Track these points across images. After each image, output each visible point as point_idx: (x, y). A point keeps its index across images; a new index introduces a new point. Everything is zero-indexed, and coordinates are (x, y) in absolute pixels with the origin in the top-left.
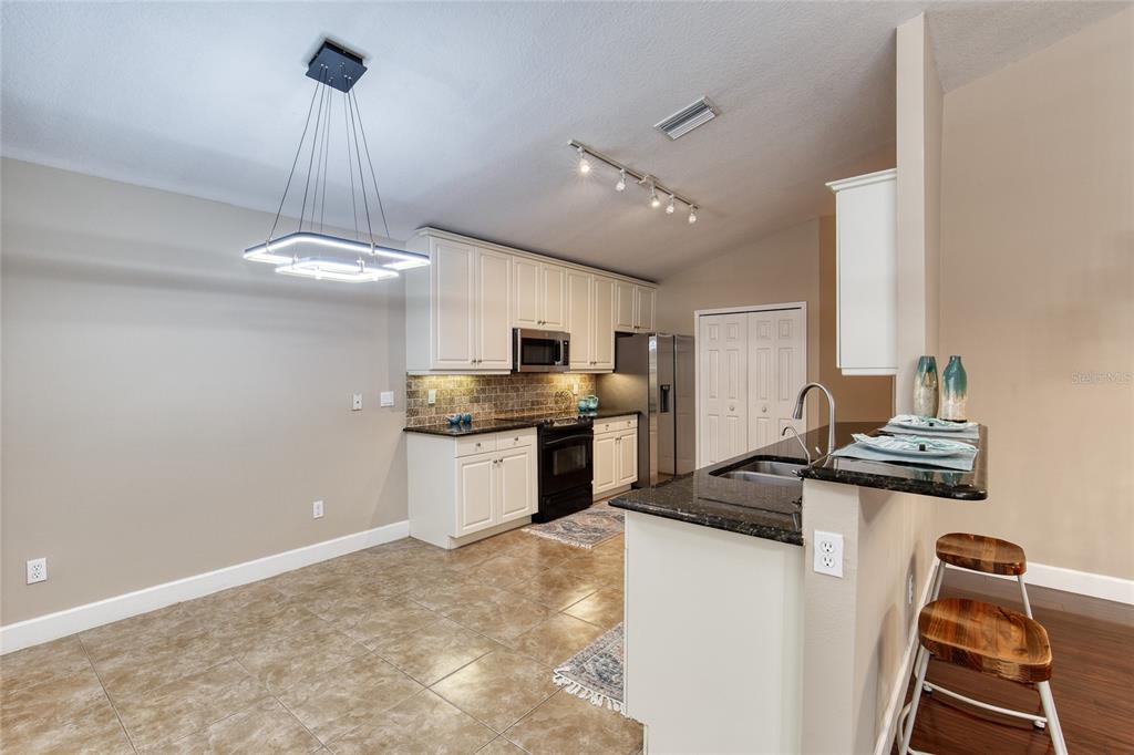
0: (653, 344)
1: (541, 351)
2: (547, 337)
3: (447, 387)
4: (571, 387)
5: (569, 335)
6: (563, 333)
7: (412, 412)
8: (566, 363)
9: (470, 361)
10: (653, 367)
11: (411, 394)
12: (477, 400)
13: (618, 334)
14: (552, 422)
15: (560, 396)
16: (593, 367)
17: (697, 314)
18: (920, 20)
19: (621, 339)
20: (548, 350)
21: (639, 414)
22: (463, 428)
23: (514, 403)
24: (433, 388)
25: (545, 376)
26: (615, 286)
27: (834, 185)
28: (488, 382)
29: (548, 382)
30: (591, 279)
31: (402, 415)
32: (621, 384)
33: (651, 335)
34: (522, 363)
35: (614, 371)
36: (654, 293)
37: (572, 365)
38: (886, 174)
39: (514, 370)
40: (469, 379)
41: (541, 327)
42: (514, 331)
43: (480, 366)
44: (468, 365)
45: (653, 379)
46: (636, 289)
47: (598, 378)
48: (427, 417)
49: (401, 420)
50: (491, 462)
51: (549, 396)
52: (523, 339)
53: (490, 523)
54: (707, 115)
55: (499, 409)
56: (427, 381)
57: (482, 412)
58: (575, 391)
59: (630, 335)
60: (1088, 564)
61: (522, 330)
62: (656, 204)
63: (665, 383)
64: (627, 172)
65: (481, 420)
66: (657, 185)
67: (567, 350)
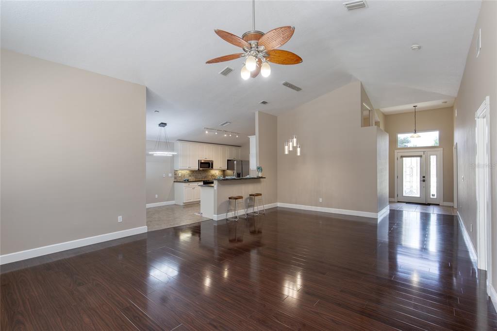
0: (235, 162)
1: (206, 165)
2: (207, 162)
3: (184, 173)
4: (216, 173)
6: (211, 160)
7: (175, 178)
8: (212, 167)
10: (235, 168)
11: (175, 174)
13: (228, 160)
15: (213, 175)
16: (221, 168)
18: (257, 112)
19: (229, 162)
20: (207, 165)
22: (188, 181)
23: (200, 176)
24: (180, 173)
25: (208, 171)
26: (227, 148)
28: (193, 172)
30: (220, 147)
31: (173, 178)
32: (229, 173)
33: (235, 160)
34: (201, 168)
35: (227, 169)
36: (240, 149)
37: (214, 168)
39: (199, 169)
40: (189, 171)
41: (206, 160)
42: (198, 161)
43: (191, 168)
44: (188, 168)
45: (235, 172)
46: (234, 148)
47: (224, 171)
48: (179, 179)
49: (173, 180)
52: (201, 162)
53: (191, 201)
54: (229, 123)
55: (196, 178)
56: (179, 172)
57: (191, 179)
58: (217, 174)
59: (231, 160)
61: (200, 160)
62: (225, 135)
63: (239, 172)
64: (218, 130)
65: (191, 180)
66: (226, 132)
67: (212, 164)
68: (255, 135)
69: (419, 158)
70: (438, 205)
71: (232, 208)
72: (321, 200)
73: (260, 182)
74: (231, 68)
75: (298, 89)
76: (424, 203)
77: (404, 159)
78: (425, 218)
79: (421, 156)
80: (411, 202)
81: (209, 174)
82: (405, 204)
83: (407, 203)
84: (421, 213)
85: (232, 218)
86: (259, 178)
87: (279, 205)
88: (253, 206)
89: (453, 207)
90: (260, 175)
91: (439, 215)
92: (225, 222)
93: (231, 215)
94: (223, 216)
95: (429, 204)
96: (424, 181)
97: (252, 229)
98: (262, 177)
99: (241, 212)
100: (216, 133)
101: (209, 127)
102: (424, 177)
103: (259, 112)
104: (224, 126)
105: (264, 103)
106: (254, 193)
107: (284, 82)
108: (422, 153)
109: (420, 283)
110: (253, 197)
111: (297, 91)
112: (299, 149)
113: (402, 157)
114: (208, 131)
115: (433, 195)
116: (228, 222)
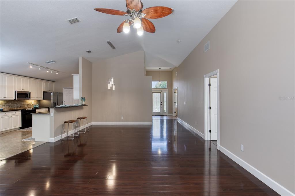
0: (52, 94)
1: (22, 96)
2: (24, 93)
4: (32, 103)
5: (30, 92)
6: (29, 92)
8: (30, 97)
9: (3, 98)
10: (52, 98)
12: (4, 106)
13: (44, 92)
14: (25, 109)
15: (29, 105)
16: (37, 99)
17: (63, 88)
18: (81, 57)
19: (45, 93)
20: (24, 95)
21: (49, 108)
23: (15, 106)
25: (24, 101)
26: (43, 82)
27: (73, 75)
29: (25, 102)
30: (37, 81)
32: (45, 102)
33: (51, 92)
34: (17, 98)
35: (43, 99)
36: (54, 84)
37: (31, 98)
38: (78, 75)
39: (15, 99)
40: (2, 101)
41: (23, 91)
42: (15, 92)
43: (6, 99)
45: (52, 101)
46: (49, 83)
47: (39, 101)
50: (9, 117)
51: (25, 105)
52: (17, 93)
53: (9, 129)
54: (54, 62)
55: (11, 108)
57: (4, 108)
58: (33, 103)
59: (47, 92)
60: (106, 121)
61: (17, 91)
62: (48, 72)
63: (55, 101)
64: (41, 67)
65: (5, 110)
66: (48, 68)
67: (30, 95)
68: (79, 74)
69: (160, 94)
70: (167, 115)
71: (65, 130)
72: (122, 118)
73: (82, 108)
74: (79, 19)
75: (113, 47)
76: (161, 115)
77: (154, 94)
78: (162, 122)
79: (160, 93)
80: (157, 115)
81: (25, 103)
82: (155, 116)
83: (156, 115)
84: (160, 120)
85: (65, 138)
86: (83, 105)
87: (94, 123)
88: (79, 126)
89: (172, 116)
90: (84, 103)
91: (167, 120)
92: (60, 143)
93: (64, 135)
94: (59, 138)
95: (164, 115)
96: (161, 104)
97: (79, 143)
98: (85, 105)
99: (71, 132)
100: (40, 69)
101: (34, 63)
102: (161, 103)
103: (82, 57)
104: (49, 63)
105: (89, 52)
106: (80, 117)
107: (108, 41)
108: (161, 91)
109: (162, 154)
110: (79, 120)
111: (113, 48)
112: (114, 86)
113: (153, 93)
114: (32, 66)
115: (165, 111)
116: (63, 141)
